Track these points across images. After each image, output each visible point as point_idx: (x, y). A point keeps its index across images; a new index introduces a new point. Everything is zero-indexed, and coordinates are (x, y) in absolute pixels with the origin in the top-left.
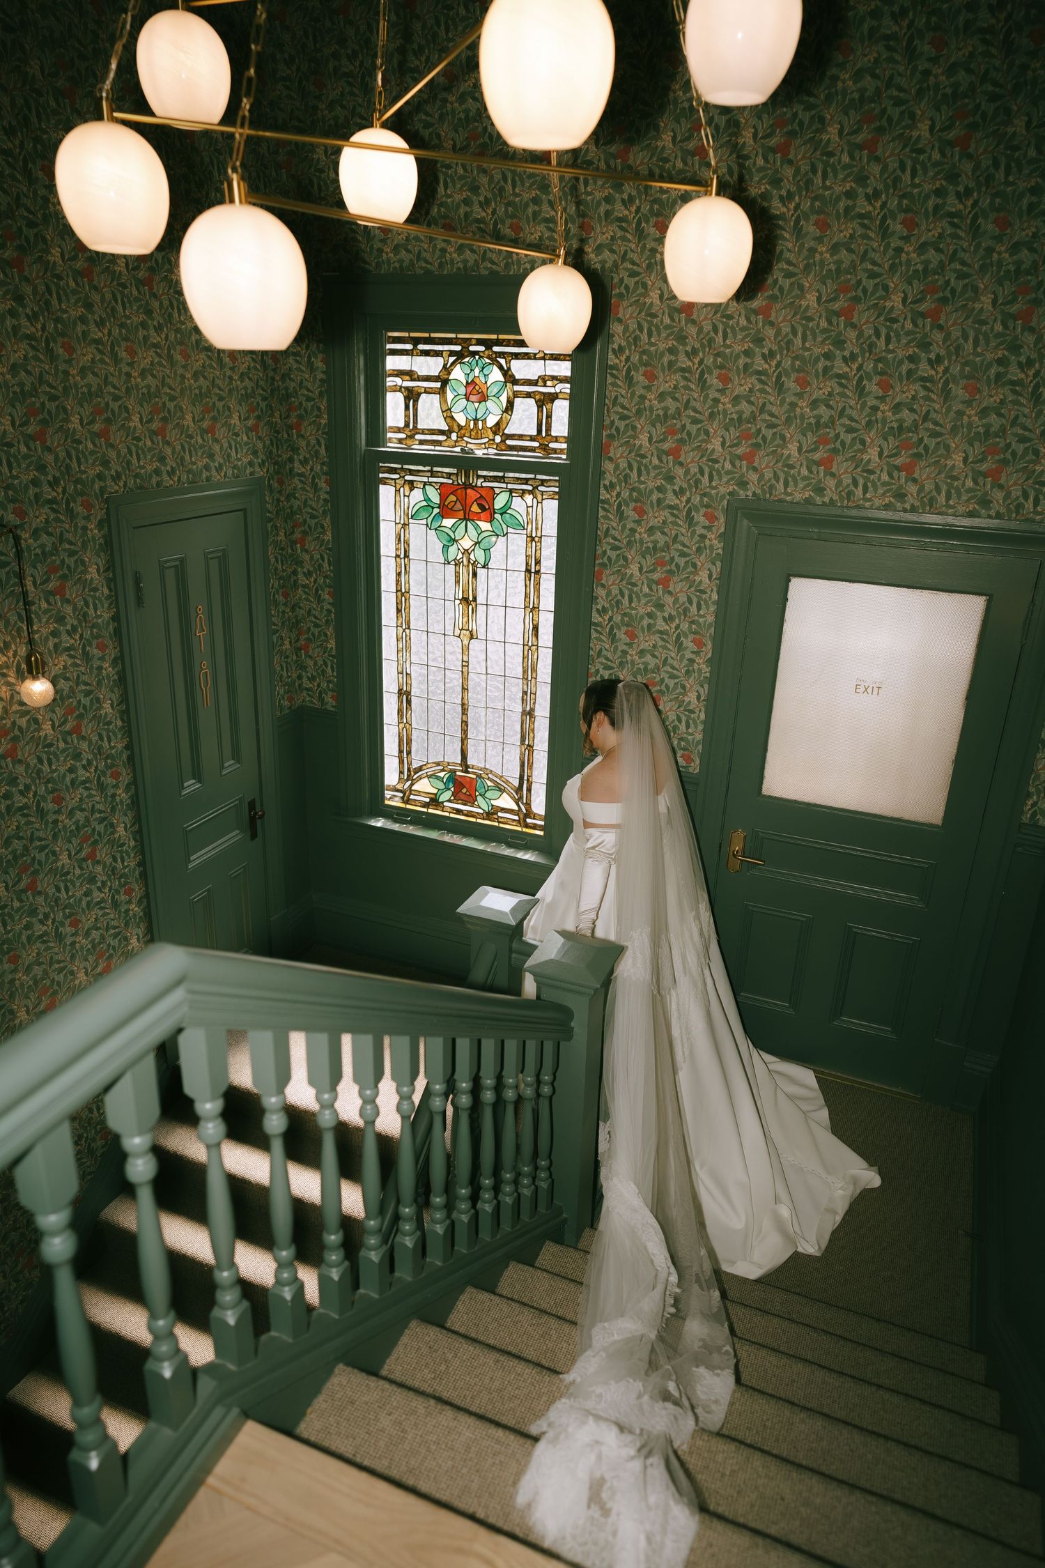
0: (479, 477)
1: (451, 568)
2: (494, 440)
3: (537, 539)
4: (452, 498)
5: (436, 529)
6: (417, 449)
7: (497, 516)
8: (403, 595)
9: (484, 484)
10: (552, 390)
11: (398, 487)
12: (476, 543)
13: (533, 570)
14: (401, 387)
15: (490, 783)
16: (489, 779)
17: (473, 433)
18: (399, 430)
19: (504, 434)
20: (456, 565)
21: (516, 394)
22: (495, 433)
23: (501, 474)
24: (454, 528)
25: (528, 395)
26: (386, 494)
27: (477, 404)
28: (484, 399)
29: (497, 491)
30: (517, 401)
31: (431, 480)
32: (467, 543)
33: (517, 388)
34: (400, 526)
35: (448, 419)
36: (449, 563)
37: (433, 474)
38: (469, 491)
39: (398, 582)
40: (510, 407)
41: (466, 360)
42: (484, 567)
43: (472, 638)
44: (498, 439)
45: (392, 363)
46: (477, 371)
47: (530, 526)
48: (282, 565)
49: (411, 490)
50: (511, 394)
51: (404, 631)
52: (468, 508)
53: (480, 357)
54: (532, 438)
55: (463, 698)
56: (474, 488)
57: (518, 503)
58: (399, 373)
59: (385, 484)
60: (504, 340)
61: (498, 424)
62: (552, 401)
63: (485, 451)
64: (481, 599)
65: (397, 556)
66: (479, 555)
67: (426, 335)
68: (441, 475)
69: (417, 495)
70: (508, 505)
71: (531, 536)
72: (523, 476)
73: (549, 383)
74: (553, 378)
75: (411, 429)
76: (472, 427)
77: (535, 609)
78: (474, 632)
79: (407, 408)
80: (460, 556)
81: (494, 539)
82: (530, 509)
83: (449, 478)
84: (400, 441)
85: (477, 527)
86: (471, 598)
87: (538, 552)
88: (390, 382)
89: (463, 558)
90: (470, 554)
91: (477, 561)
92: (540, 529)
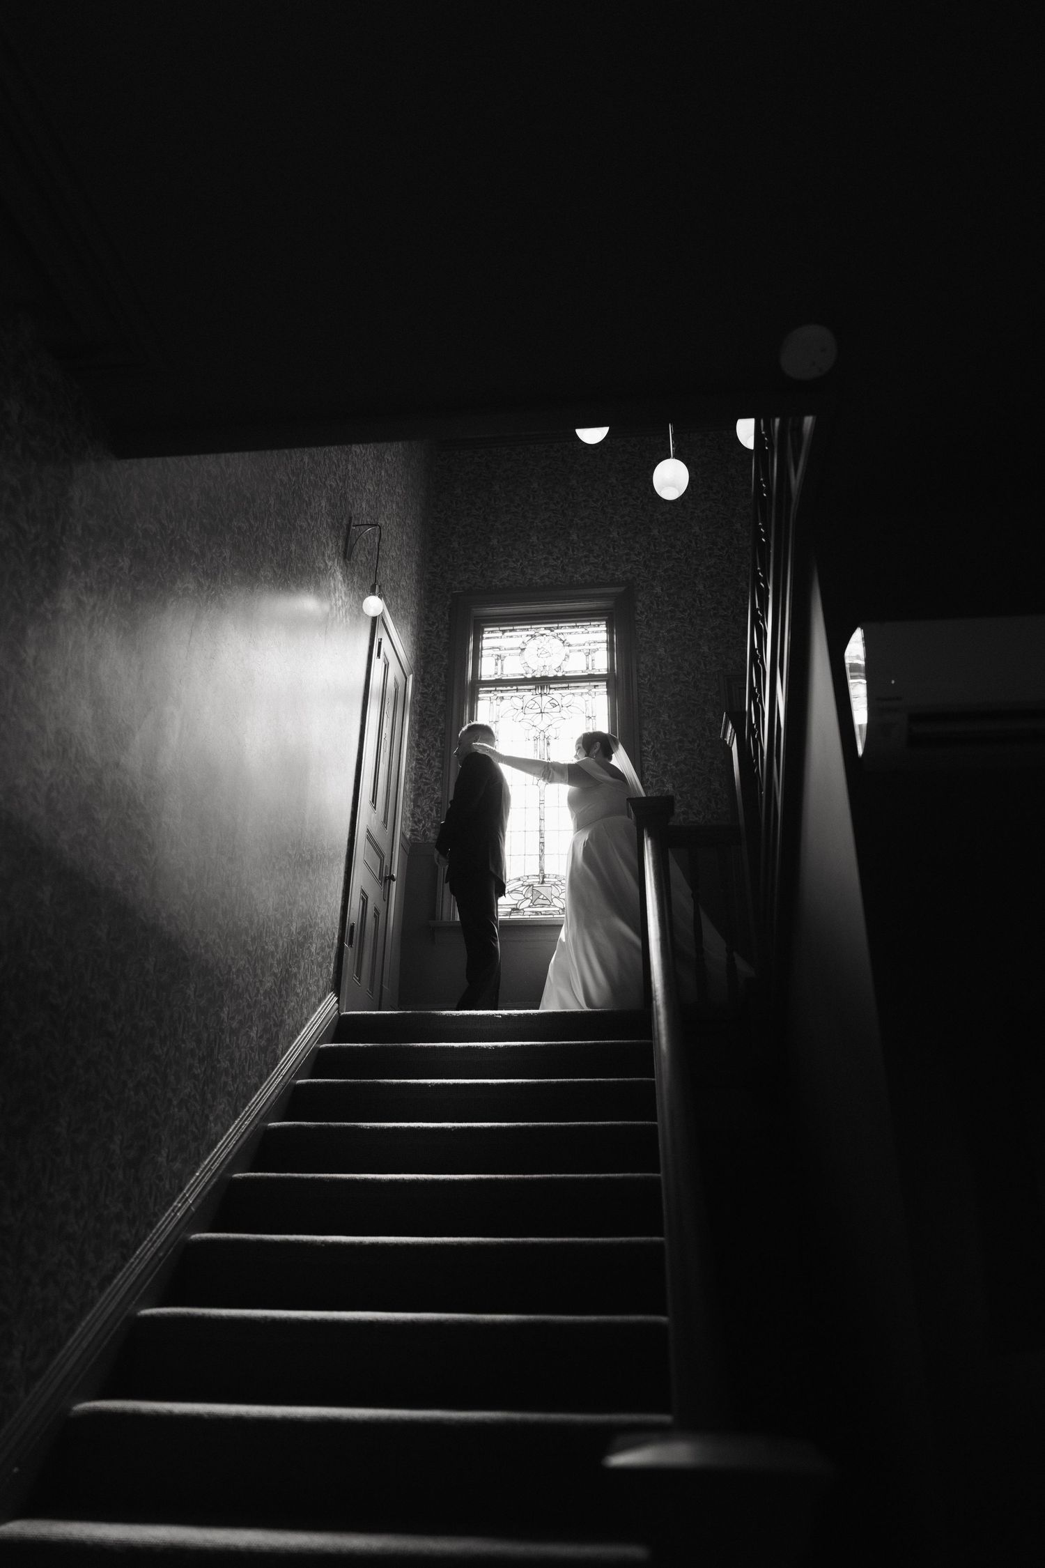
0: (551, 689)
1: (532, 742)
2: (557, 675)
3: (592, 717)
10: (595, 647)
11: (492, 700)
12: (549, 726)
14: (493, 654)
17: (543, 673)
18: (490, 676)
19: (564, 671)
20: (535, 740)
21: (571, 652)
22: (558, 672)
23: (566, 686)
24: (533, 720)
25: (580, 650)
26: (483, 705)
27: (545, 658)
28: (550, 654)
29: (564, 695)
30: (571, 655)
31: (517, 694)
32: (543, 726)
33: (572, 648)
35: (526, 667)
36: (529, 740)
37: (518, 691)
38: (545, 696)
40: (568, 656)
41: (538, 637)
42: (555, 739)
44: (560, 674)
45: (488, 643)
46: (545, 642)
47: (588, 711)
49: (501, 701)
50: (568, 651)
52: (543, 707)
53: (547, 635)
54: (583, 671)
55: (541, 825)
56: (548, 695)
57: (579, 700)
58: (492, 648)
59: (483, 699)
60: (562, 626)
61: (560, 666)
62: (595, 653)
66: (551, 732)
67: (511, 628)
68: (524, 690)
69: (506, 703)
70: (572, 702)
71: (589, 716)
73: (592, 644)
74: (595, 641)
75: (499, 675)
76: (542, 670)
79: (496, 665)
80: (537, 734)
83: (530, 692)
85: (550, 716)
88: (485, 652)
89: (540, 735)
90: (545, 732)
91: (550, 736)
92: (594, 712)
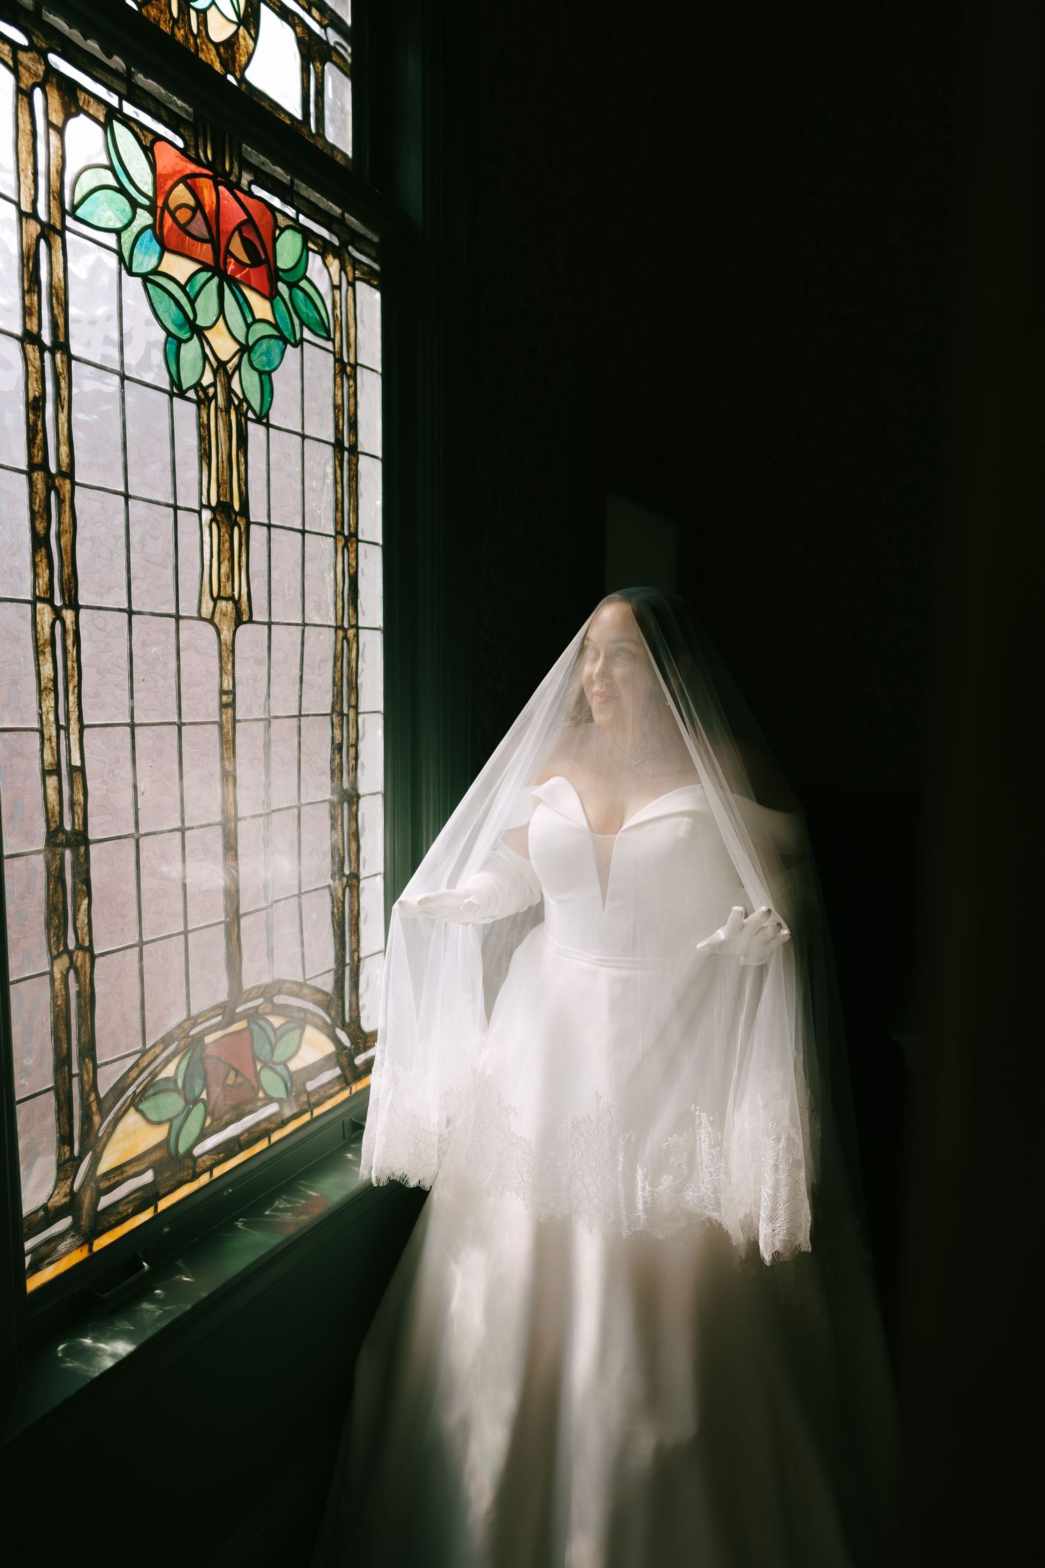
0: (241, 161)
3: (348, 368)
4: (183, 195)
5: (145, 278)
7: (281, 287)
8: (50, 486)
9: (255, 190)
11: (27, 81)
12: (240, 350)
13: (346, 443)
15: (277, 1021)
19: (244, 75)
20: (199, 402)
24: (191, 289)
29: (280, 218)
31: (129, 110)
32: (222, 343)
34: (35, 229)
36: (182, 395)
37: (134, 94)
38: (223, 192)
39: (34, 433)
42: (259, 420)
43: (238, 622)
47: (338, 333)
49: (68, 116)
51: (58, 614)
56: (236, 189)
57: (317, 270)
61: (230, 44)
62: (324, 61)
64: (257, 512)
65: (32, 338)
66: (247, 383)
68: (159, 108)
69: (86, 139)
70: (300, 265)
71: (340, 360)
72: (325, 205)
77: (353, 537)
78: (245, 606)
80: (208, 379)
81: (276, 345)
82: (337, 292)
83: (176, 130)
85: (243, 304)
86: (237, 507)
87: (352, 400)
89: (214, 385)
90: (229, 378)
91: (245, 399)
92: (353, 347)
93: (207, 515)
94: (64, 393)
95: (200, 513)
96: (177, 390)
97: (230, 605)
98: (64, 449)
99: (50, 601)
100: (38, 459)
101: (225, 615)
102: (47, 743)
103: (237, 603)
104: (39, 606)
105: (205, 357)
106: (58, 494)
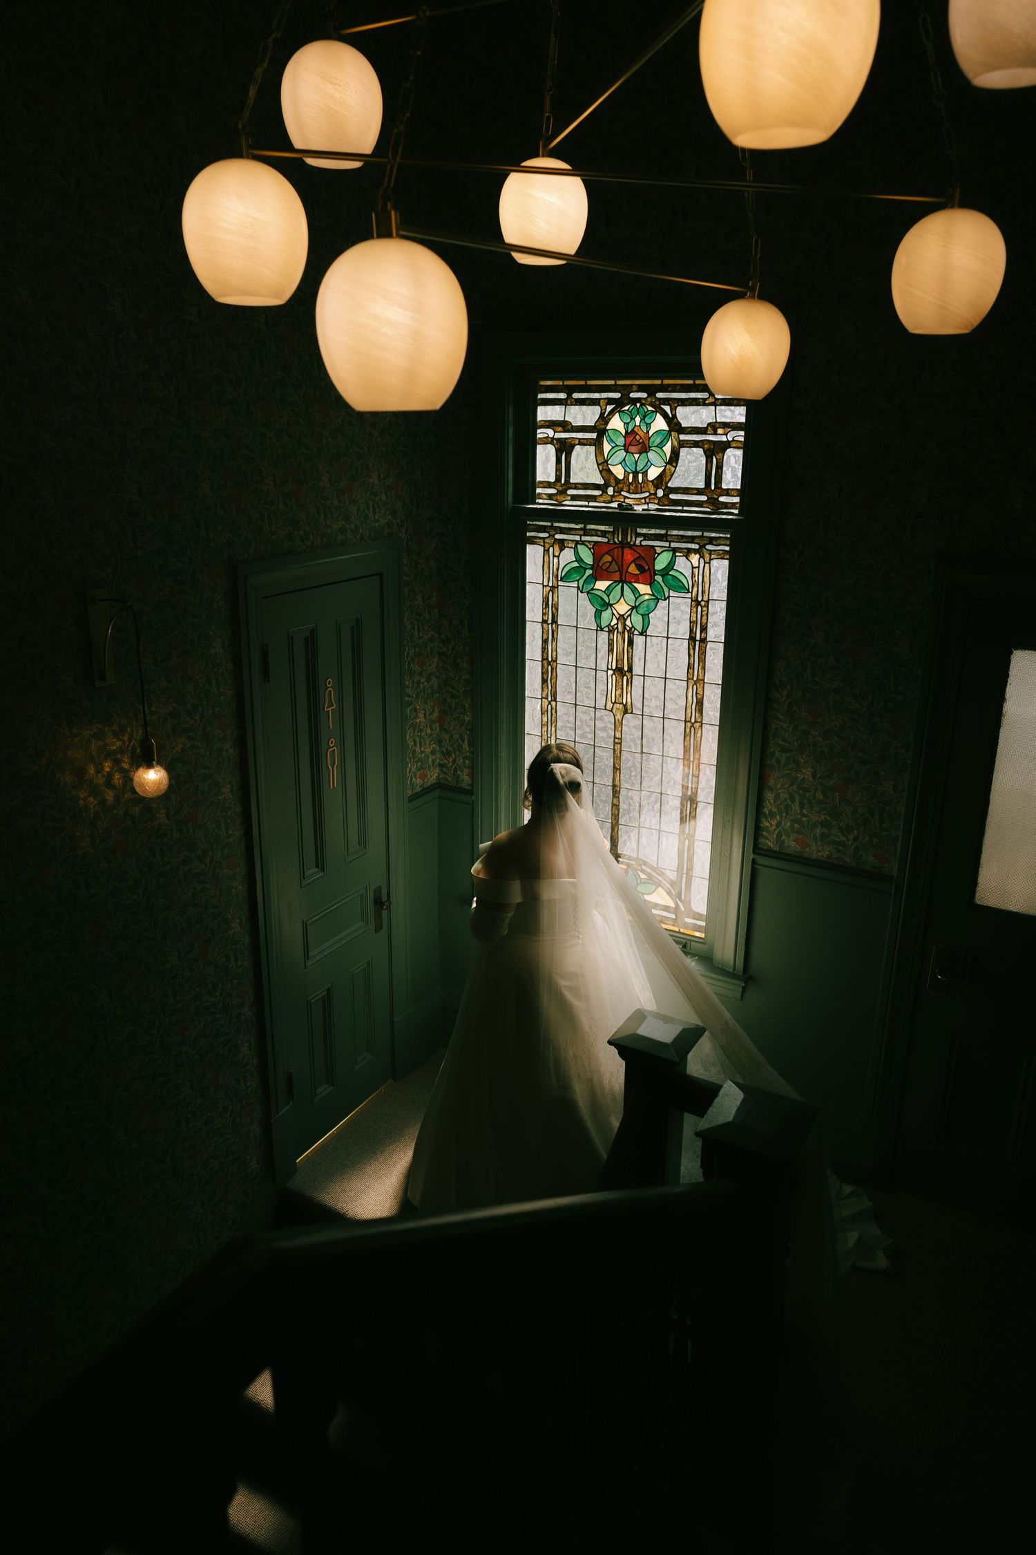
0: (638, 535)
1: (604, 636)
2: (655, 494)
3: (703, 603)
4: (608, 558)
5: (588, 593)
6: (569, 505)
7: (658, 578)
8: (549, 663)
9: (644, 543)
10: (724, 439)
11: (547, 546)
12: (633, 608)
13: (698, 637)
14: (553, 438)
15: (643, 876)
16: (642, 871)
17: (632, 488)
18: (549, 485)
19: (667, 487)
20: (609, 632)
21: (683, 444)
22: (657, 487)
23: (663, 532)
24: (608, 591)
25: (696, 444)
26: (534, 554)
27: (637, 456)
28: (644, 448)
29: (658, 550)
30: (683, 451)
31: (584, 538)
32: (622, 608)
33: (682, 437)
34: (548, 589)
35: (604, 473)
36: (602, 630)
37: (586, 532)
38: (627, 551)
39: (544, 649)
40: (674, 458)
41: (626, 408)
42: (641, 634)
43: (626, 712)
44: (660, 493)
45: (544, 413)
46: (638, 419)
47: (695, 589)
48: (419, 632)
49: (561, 550)
50: (676, 443)
51: (550, 703)
52: (624, 571)
53: (642, 405)
54: (699, 492)
55: (614, 779)
56: (633, 547)
57: (682, 564)
58: (551, 424)
59: (533, 543)
60: (669, 385)
61: (660, 477)
62: (724, 452)
63: (645, 507)
64: (637, 669)
65: (544, 622)
66: (636, 621)
67: (583, 383)
68: (596, 533)
69: (568, 555)
70: (671, 565)
71: (697, 600)
72: (689, 533)
73: (720, 431)
74: (725, 425)
75: (563, 483)
76: (631, 480)
77: (701, 681)
78: (629, 706)
79: (559, 461)
80: (614, 621)
81: (654, 603)
82: (696, 571)
83: (604, 537)
84: (550, 496)
85: (635, 590)
86: (626, 669)
87: (704, 618)
88: (541, 433)
89: (617, 624)
90: (625, 620)
91: (633, 627)
92: (707, 593)
93: (610, 672)
94: (555, 636)
95: (607, 672)
96: (600, 628)
97: (621, 706)
98: (554, 653)
99: (547, 699)
100: (545, 657)
101: (618, 709)
102: (543, 741)
103: (625, 706)
104: (543, 700)
105: (613, 614)
106: (551, 667)
